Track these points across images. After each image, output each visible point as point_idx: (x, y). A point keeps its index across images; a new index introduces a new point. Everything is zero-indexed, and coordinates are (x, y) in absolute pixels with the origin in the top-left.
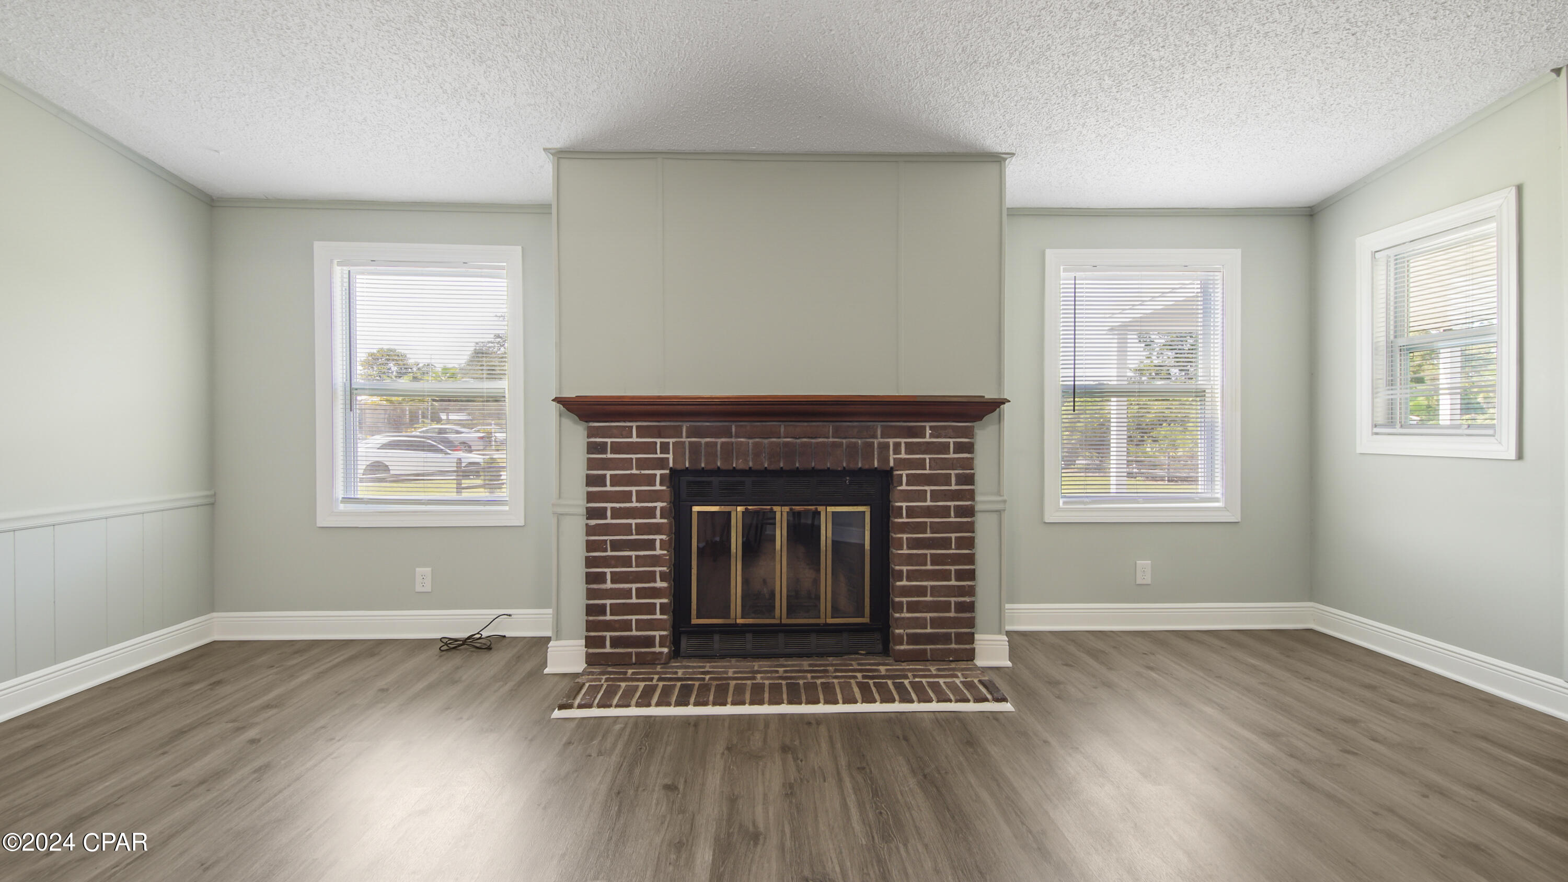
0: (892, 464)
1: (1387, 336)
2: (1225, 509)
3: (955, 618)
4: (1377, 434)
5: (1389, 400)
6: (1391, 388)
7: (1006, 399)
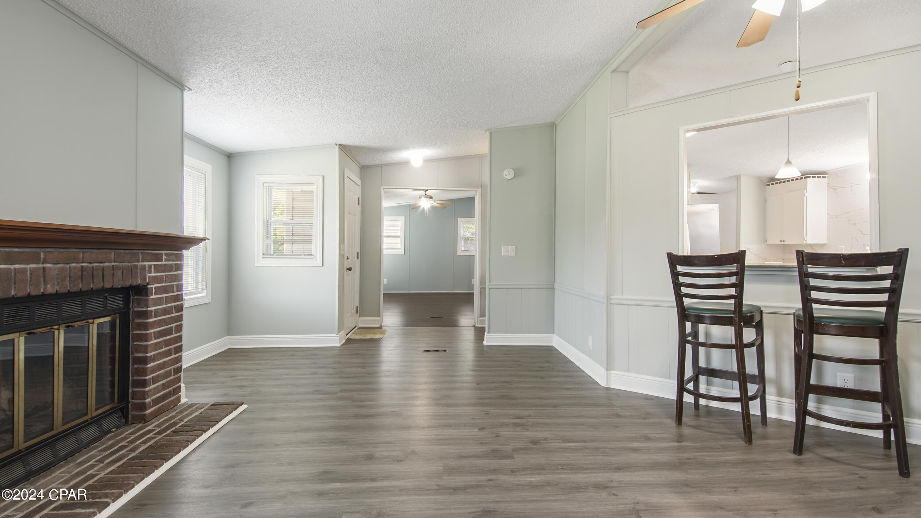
0: (147, 281)
1: (266, 219)
2: (206, 296)
3: (174, 379)
4: (264, 258)
5: (266, 244)
6: (267, 239)
7: (207, 238)
